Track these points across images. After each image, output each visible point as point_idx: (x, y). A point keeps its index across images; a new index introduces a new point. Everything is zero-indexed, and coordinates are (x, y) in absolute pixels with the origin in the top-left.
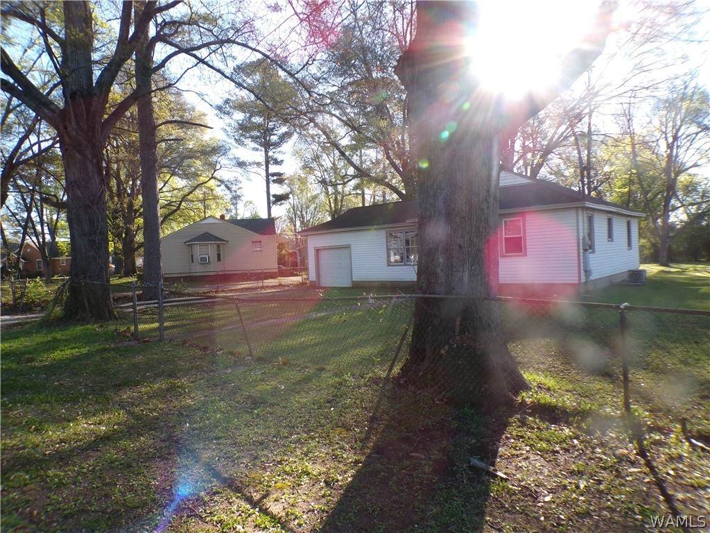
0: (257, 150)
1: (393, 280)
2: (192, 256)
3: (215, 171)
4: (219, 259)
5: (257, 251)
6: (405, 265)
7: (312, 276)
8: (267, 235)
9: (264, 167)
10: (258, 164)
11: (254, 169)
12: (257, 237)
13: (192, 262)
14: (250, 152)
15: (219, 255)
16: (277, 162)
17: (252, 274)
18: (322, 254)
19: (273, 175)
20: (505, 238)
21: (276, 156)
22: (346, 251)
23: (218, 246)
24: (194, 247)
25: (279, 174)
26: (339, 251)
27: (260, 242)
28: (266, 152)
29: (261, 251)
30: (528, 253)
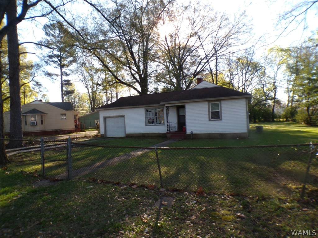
0: (57, 68)
1: (149, 133)
2: (26, 121)
3: (34, 77)
4: (42, 123)
5: (63, 119)
6: (155, 125)
7: (102, 131)
8: (69, 111)
9: (60, 77)
10: (57, 75)
11: (55, 77)
12: (63, 111)
13: (26, 124)
14: (54, 69)
15: (42, 121)
16: (67, 75)
17: (61, 131)
18: (108, 120)
19: (65, 81)
20: (211, 112)
21: (67, 71)
22: (123, 118)
23: (42, 116)
24: (27, 117)
25: (68, 81)
26: (118, 119)
27: (65, 114)
28: (61, 70)
29: (65, 119)
30: (223, 119)
